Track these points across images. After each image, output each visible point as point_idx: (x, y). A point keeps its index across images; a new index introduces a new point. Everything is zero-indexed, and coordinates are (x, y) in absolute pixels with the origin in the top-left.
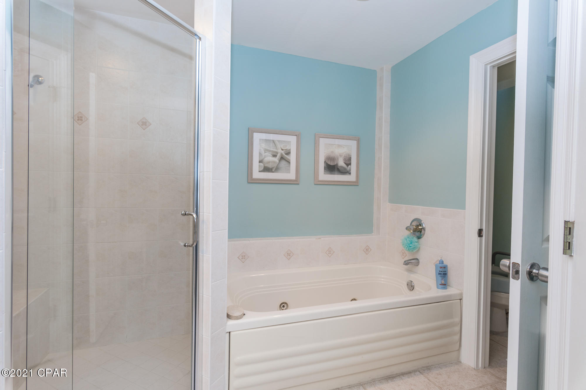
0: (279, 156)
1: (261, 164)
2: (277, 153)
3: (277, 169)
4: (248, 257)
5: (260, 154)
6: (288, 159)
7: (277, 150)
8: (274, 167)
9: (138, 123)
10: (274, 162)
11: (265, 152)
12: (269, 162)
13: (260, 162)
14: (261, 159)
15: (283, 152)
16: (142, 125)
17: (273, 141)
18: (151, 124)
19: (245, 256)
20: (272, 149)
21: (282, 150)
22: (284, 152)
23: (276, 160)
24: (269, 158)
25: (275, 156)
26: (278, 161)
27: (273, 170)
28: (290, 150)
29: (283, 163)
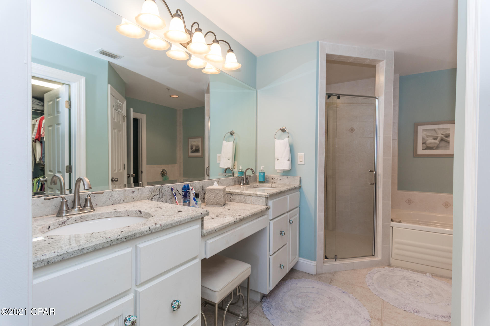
0: (439, 139)
1: (424, 145)
2: (438, 137)
3: (437, 148)
4: (413, 202)
5: (423, 139)
6: (447, 140)
7: (438, 135)
8: (435, 147)
9: (349, 130)
10: (435, 143)
11: (427, 137)
12: (431, 143)
13: (423, 144)
14: (424, 141)
15: (442, 136)
16: (351, 131)
17: (434, 130)
18: (355, 130)
19: (410, 201)
20: (433, 135)
21: (442, 134)
22: (444, 136)
23: (437, 141)
24: (430, 141)
25: (435, 139)
26: (438, 142)
27: (434, 148)
28: (449, 134)
29: (443, 143)
